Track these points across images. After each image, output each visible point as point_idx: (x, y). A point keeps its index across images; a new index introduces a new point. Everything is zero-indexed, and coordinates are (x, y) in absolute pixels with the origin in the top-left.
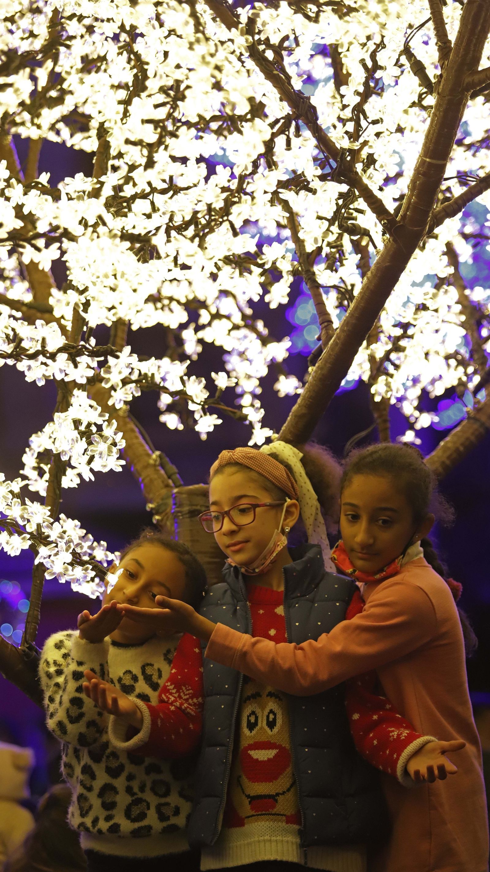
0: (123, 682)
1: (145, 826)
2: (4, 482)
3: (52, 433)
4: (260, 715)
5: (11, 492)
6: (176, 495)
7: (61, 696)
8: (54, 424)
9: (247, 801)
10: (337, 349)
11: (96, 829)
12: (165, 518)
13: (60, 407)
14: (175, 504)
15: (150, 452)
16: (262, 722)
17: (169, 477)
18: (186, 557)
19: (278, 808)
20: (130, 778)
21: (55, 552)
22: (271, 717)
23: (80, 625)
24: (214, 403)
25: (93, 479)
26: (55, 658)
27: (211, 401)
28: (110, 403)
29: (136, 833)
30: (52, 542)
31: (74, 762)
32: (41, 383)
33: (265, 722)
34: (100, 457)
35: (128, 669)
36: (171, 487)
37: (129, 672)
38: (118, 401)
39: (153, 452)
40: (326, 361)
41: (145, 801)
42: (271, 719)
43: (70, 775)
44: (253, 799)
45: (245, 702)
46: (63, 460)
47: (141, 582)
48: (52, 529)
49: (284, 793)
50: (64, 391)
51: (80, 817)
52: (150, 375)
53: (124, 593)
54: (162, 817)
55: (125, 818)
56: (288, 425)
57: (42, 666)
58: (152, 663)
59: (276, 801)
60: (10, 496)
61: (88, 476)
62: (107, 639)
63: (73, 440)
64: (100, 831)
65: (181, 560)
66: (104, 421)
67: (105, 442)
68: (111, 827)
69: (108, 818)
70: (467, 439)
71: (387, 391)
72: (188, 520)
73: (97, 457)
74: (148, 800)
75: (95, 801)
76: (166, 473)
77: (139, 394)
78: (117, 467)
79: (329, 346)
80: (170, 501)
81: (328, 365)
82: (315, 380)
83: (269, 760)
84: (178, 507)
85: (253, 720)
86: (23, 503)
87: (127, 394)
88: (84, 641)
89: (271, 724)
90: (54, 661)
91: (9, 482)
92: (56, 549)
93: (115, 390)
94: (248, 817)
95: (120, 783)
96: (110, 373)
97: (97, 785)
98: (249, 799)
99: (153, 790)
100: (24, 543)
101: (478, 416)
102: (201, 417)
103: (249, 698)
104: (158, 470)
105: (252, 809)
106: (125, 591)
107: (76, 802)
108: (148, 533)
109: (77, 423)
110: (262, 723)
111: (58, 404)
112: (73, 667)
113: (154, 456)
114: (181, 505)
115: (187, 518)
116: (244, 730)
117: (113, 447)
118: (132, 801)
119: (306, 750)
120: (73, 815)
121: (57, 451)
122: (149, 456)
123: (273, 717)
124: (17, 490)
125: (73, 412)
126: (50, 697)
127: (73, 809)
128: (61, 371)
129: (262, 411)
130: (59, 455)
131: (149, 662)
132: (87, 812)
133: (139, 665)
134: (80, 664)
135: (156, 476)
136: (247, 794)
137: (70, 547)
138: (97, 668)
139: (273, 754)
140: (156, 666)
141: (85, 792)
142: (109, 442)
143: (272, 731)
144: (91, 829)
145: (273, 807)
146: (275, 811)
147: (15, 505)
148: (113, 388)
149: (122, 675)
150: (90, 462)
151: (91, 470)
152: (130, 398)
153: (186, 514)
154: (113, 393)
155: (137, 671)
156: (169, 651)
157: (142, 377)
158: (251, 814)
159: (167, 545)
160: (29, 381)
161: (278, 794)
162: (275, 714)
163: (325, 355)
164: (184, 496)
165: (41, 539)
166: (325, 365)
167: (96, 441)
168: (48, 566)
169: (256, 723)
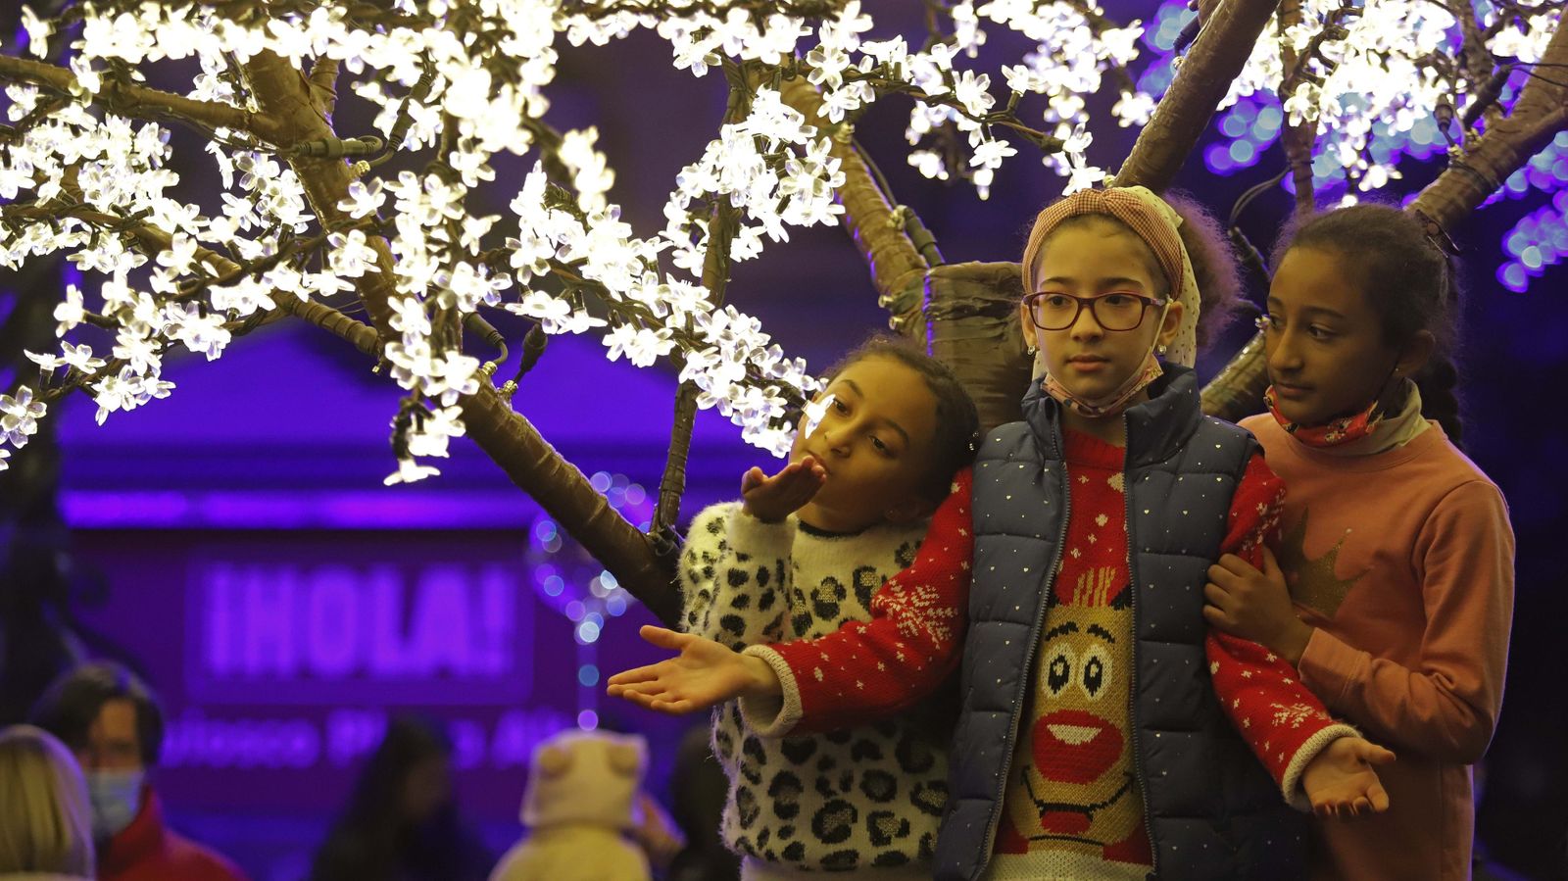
0: (820, 597)
1: (847, 852)
2: (630, 239)
3: (718, 158)
4: (1072, 663)
5: (641, 258)
6: (931, 279)
7: (708, 612)
8: (722, 143)
9: (1036, 811)
10: (1226, 24)
11: (764, 849)
12: (912, 319)
13: (732, 116)
14: (929, 295)
15: (889, 207)
16: (1076, 675)
17: (921, 251)
18: (941, 381)
19: (1092, 832)
20: (826, 764)
21: (716, 362)
22: (1094, 669)
23: (745, 492)
24: (1003, 119)
25: (787, 239)
26: (707, 549)
27: (998, 115)
28: (821, 113)
29: (830, 863)
30: (710, 345)
31: (733, 731)
32: (700, 72)
33: (1081, 678)
34: (800, 199)
35: (829, 576)
36: (925, 269)
37: (831, 580)
38: (836, 109)
39: (894, 208)
40: (1205, 46)
41: (850, 806)
42: (1092, 675)
43: (727, 754)
44: (1049, 810)
45: (1048, 639)
46: (734, 206)
47: (857, 420)
48: (710, 322)
49: (1104, 805)
50: (740, 89)
51: (740, 827)
52: (892, 65)
53: (826, 438)
54: (878, 838)
55: (813, 835)
56: (1133, 158)
57: (684, 561)
58: (874, 566)
59: (1091, 818)
60: (640, 266)
61: (778, 234)
62: (792, 517)
63: (753, 168)
64: (770, 855)
65: (930, 385)
66: (808, 139)
67: (810, 173)
68: (788, 849)
69: (785, 833)
70: (1452, 202)
71: (1312, 110)
72: (950, 324)
73: (794, 200)
74: (856, 805)
75: (764, 802)
76: (915, 243)
77: (873, 99)
78: (828, 217)
79: (1212, 18)
80: (922, 292)
81: (1209, 53)
82: (1184, 80)
83: (1084, 745)
84: (933, 302)
85: (1059, 670)
86: (663, 280)
87: (851, 98)
88: (750, 519)
89: (1093, 683)
90: (704, 553)
91: (639, 240)
92: (718, 358)
93: (831, 91)
94: (1037, 838)
95: (806, 772)
96: (822, 59)
97: (769, 772)
98: (1041, 809)
99: (864, 787)
100: (662, 344)
101: (1470, 163)
102: (981, 143)
103: (1054, 633)
104: (901, 238)
105: (1045, 825)
106: (827, 434)
107: (735, 801)
108: (879, 340)
109: (761, 143)
110: (1077, 678)
111: (728, 110)
112: (730, 562)
113: (895, 214)
114: (938, 298)
115: (949, 319)
116: (1043, 688)
117: (823, 182)
118: (827, 805)
119: (1158, 735)
120: (729, 823)
121: (724, 190)
122: (886, 213)
123: (1097, 670)
124: (652, 258)
125: (755, 124)
126: (691, 614)
127: (730, 813)
128: (735, 40)
129: (1089, 135)
130: (727, 197)
131: (868, 565)
132: (751, 820)
133: (851, 568)
134: (742, 557)
135: (897, 249)
136: (1037, 799)
137: (741, 353)
138: (772, 568)
139: (1091, 736)
140: (880, 572)
141: (748, 784)
142: (817, 172)
143: (1092, 695)
144: (756, 849)
145: (1086, 828)
146: (1087, 834)
147: (647, 283)
148: (826, 87)
149: (819, 585)
150: (781, 209)
151: (784, 223)
152: (855, 105)
153: (948, 313)
154: (826, 96)
155: (844, 578)
156: (905, 547)
157: (878, 69)
158: (1042, 834)
159: (908, 359)
160: (680, 68)
161: (1093, 807)
162: (1100, 667)
163: (1204, 34)
164: (945, 281)
165: (691, 338)
166: (1203, 52)
167: (793, 170)
168: (702, 385)
169: (1065, 678)
